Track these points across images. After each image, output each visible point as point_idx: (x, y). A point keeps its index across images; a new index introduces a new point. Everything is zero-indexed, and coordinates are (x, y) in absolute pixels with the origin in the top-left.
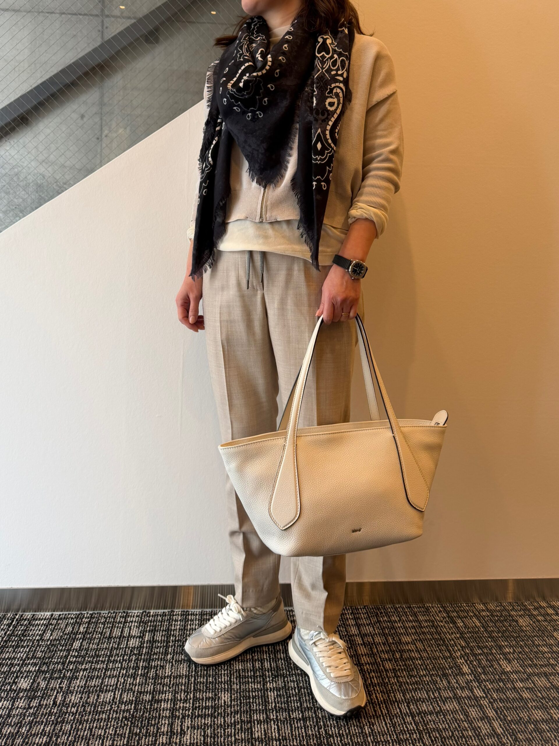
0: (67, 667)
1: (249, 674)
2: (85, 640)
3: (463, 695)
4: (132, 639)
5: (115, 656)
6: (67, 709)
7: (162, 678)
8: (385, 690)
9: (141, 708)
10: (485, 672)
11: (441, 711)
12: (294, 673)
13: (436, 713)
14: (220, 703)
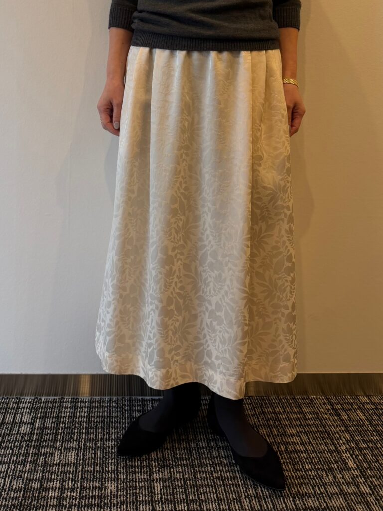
3: (349, 490)
4: (24, 426)
7: (50, 466)
9: (29, 496)
10: (370, 467)
11: (328, 507)
12: (179, 463)
14: (106, 493)
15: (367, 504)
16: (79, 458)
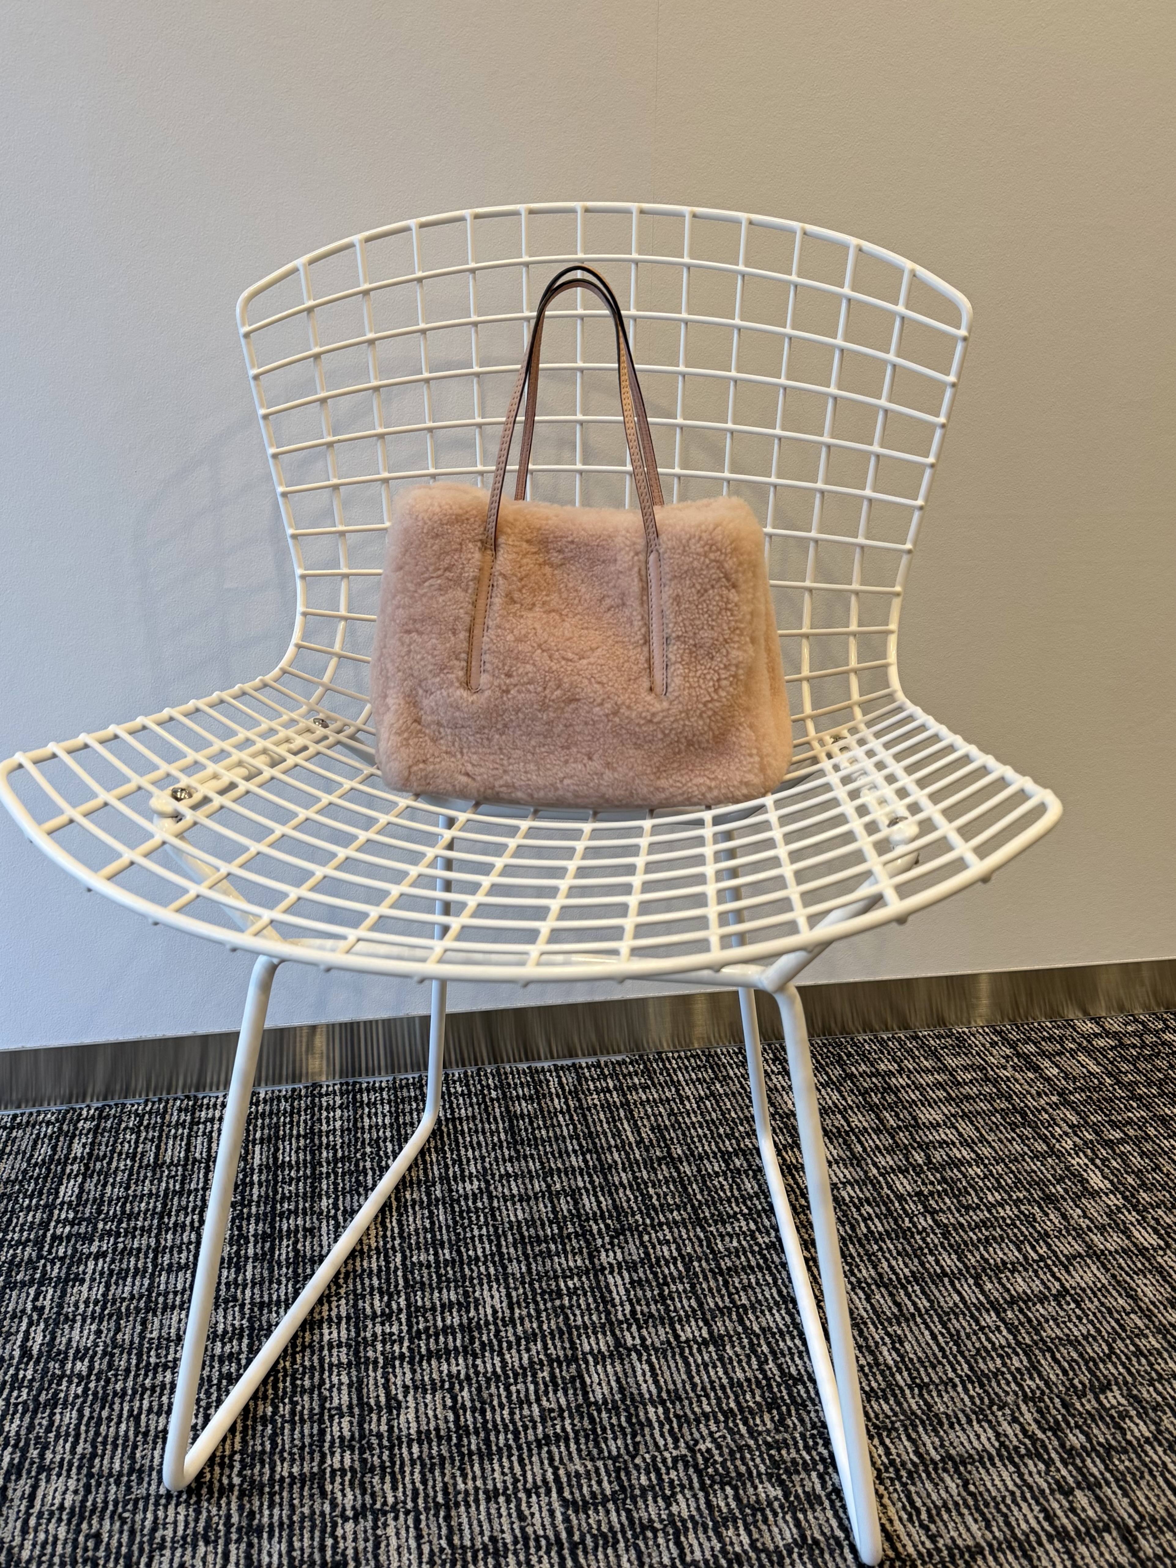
0: (50, 1252)
1: (549, 1232)
2: (91, 1177)
5: (178, 1211)
6: (62, 1367)
8: (908, 1248)
11: (1067, 1292)
13: (1056, 1298)
14: (482, 1316)
15: (1160, 1273)
16: (389, 1233)
